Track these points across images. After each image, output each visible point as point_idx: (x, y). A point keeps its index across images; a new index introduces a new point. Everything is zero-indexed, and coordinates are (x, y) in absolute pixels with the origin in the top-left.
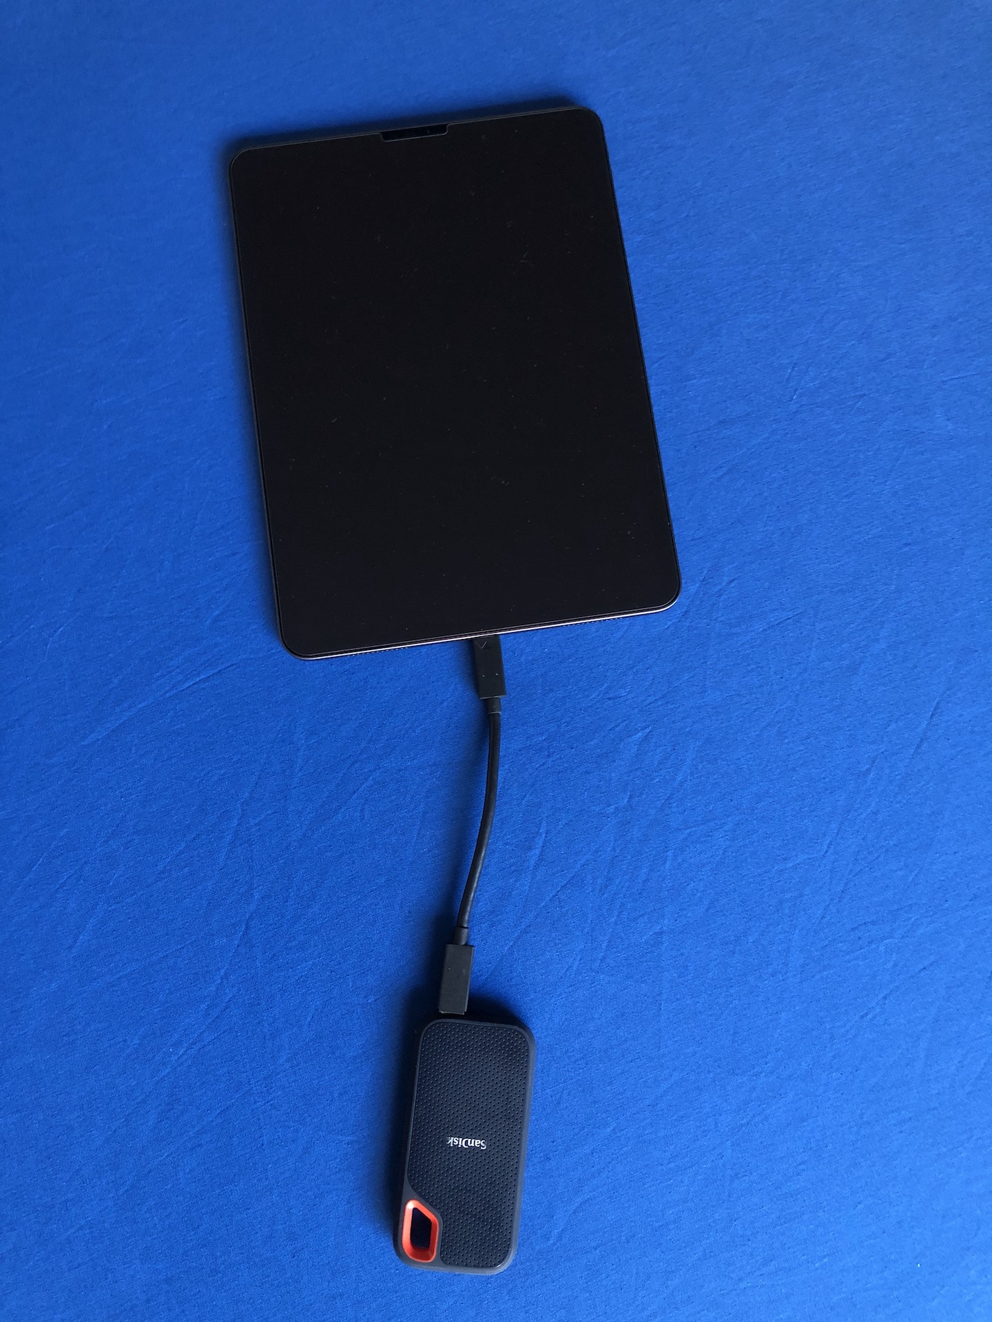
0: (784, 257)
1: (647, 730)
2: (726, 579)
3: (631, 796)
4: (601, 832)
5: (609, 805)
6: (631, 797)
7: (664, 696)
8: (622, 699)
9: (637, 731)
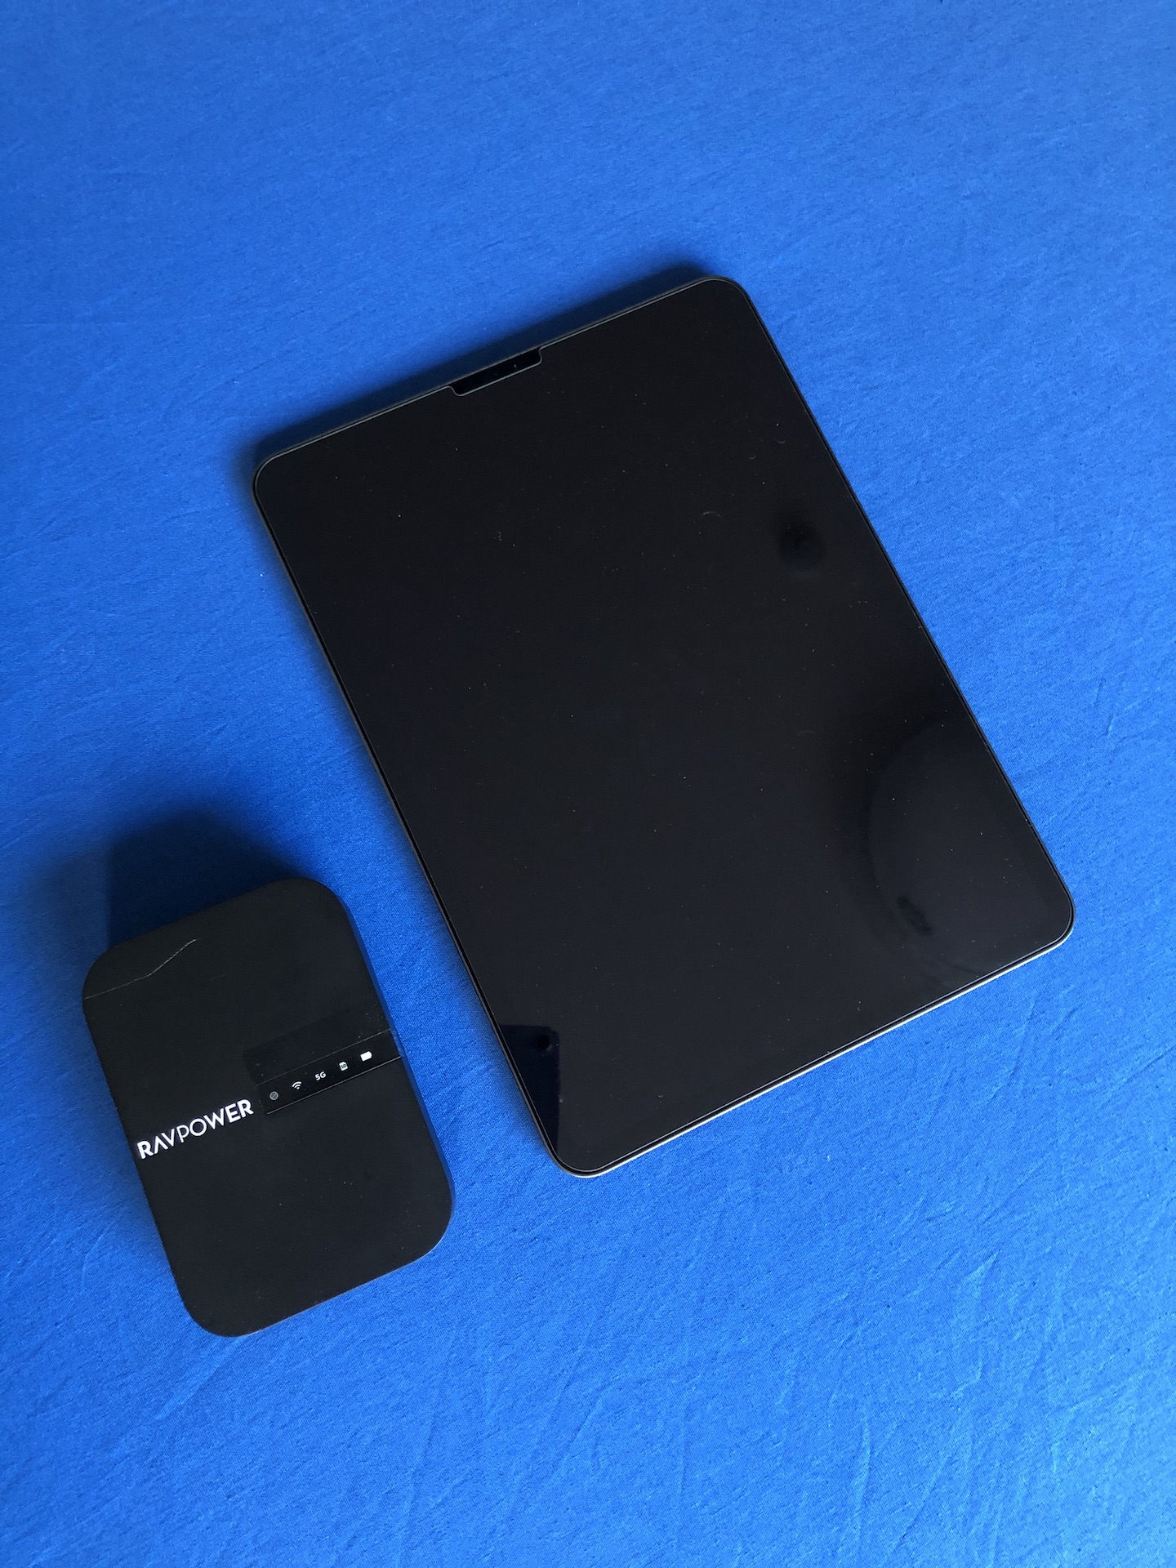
0: (1061, 527)
1: (991, 1260)
2: (1064, 1011)
3: (984, 1366)
4: (952, 1432)
5: (955, 1388)
6: (984, 1371)
7: (1005, 1205)
8: (948, 1218)
9: (976, 1264)
